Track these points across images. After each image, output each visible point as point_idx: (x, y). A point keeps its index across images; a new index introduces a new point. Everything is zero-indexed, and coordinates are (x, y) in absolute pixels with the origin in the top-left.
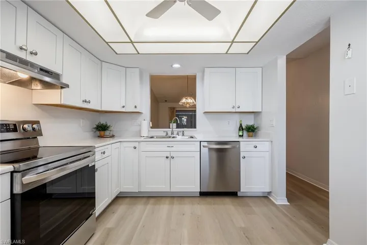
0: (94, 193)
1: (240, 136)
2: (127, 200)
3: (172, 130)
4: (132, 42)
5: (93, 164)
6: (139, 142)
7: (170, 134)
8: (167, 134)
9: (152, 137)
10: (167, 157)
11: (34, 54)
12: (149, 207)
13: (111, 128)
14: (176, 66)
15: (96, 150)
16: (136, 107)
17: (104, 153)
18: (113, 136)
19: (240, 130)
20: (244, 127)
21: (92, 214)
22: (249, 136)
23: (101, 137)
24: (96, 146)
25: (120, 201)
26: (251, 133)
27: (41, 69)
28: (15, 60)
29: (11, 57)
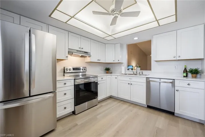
0: (97, 92)
1: (184, 76)
2: (113, 99)
3: (137, 71)
4: (110, 36)
5: (97, 81)
6: (118, 76)
7: (135, 73)
8: (134, 73)
9: (126, 74)
10: (129, 84)
11: (82, 48)
12: (119, 104)
13: (111, 70)
14: (136, 38)
15: (98, 77)
16: (119, 60)
17: (102, 78)
18: (111, 73)
19: (184, 72)
20: (188, 70)
21: (96, 98)
22: (193, 77)
23: (107, 73)
24: (98, 76)
25: (111, 99)
26: (194, 75)
27: (85, 52)
28: (78, 51)
29: (77, 51)
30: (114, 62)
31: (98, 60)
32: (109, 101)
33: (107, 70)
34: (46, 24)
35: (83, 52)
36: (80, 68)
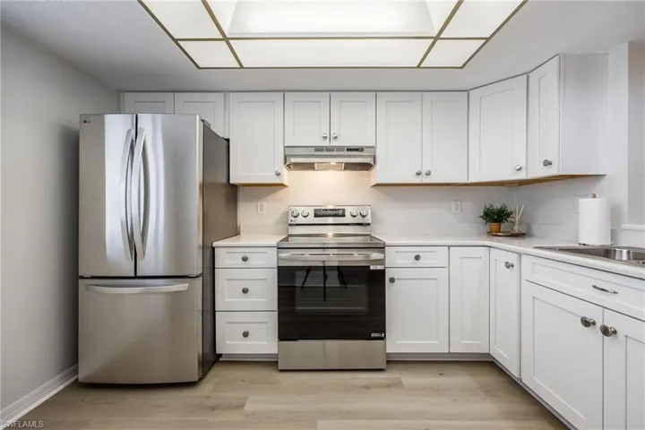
6: (519, 254)
11: (337, 137)
15: (389, 248)
16: (547, 164)
17: (417, 257)
27: (349, 150)
28: (322, 150)
29: (318, 149)
30: (522, 176)
31: (419, 174)
32: (460, 379)
33: (497, 220)
34: (222, 94)
35: (340, 149)
36: (344, 210)
